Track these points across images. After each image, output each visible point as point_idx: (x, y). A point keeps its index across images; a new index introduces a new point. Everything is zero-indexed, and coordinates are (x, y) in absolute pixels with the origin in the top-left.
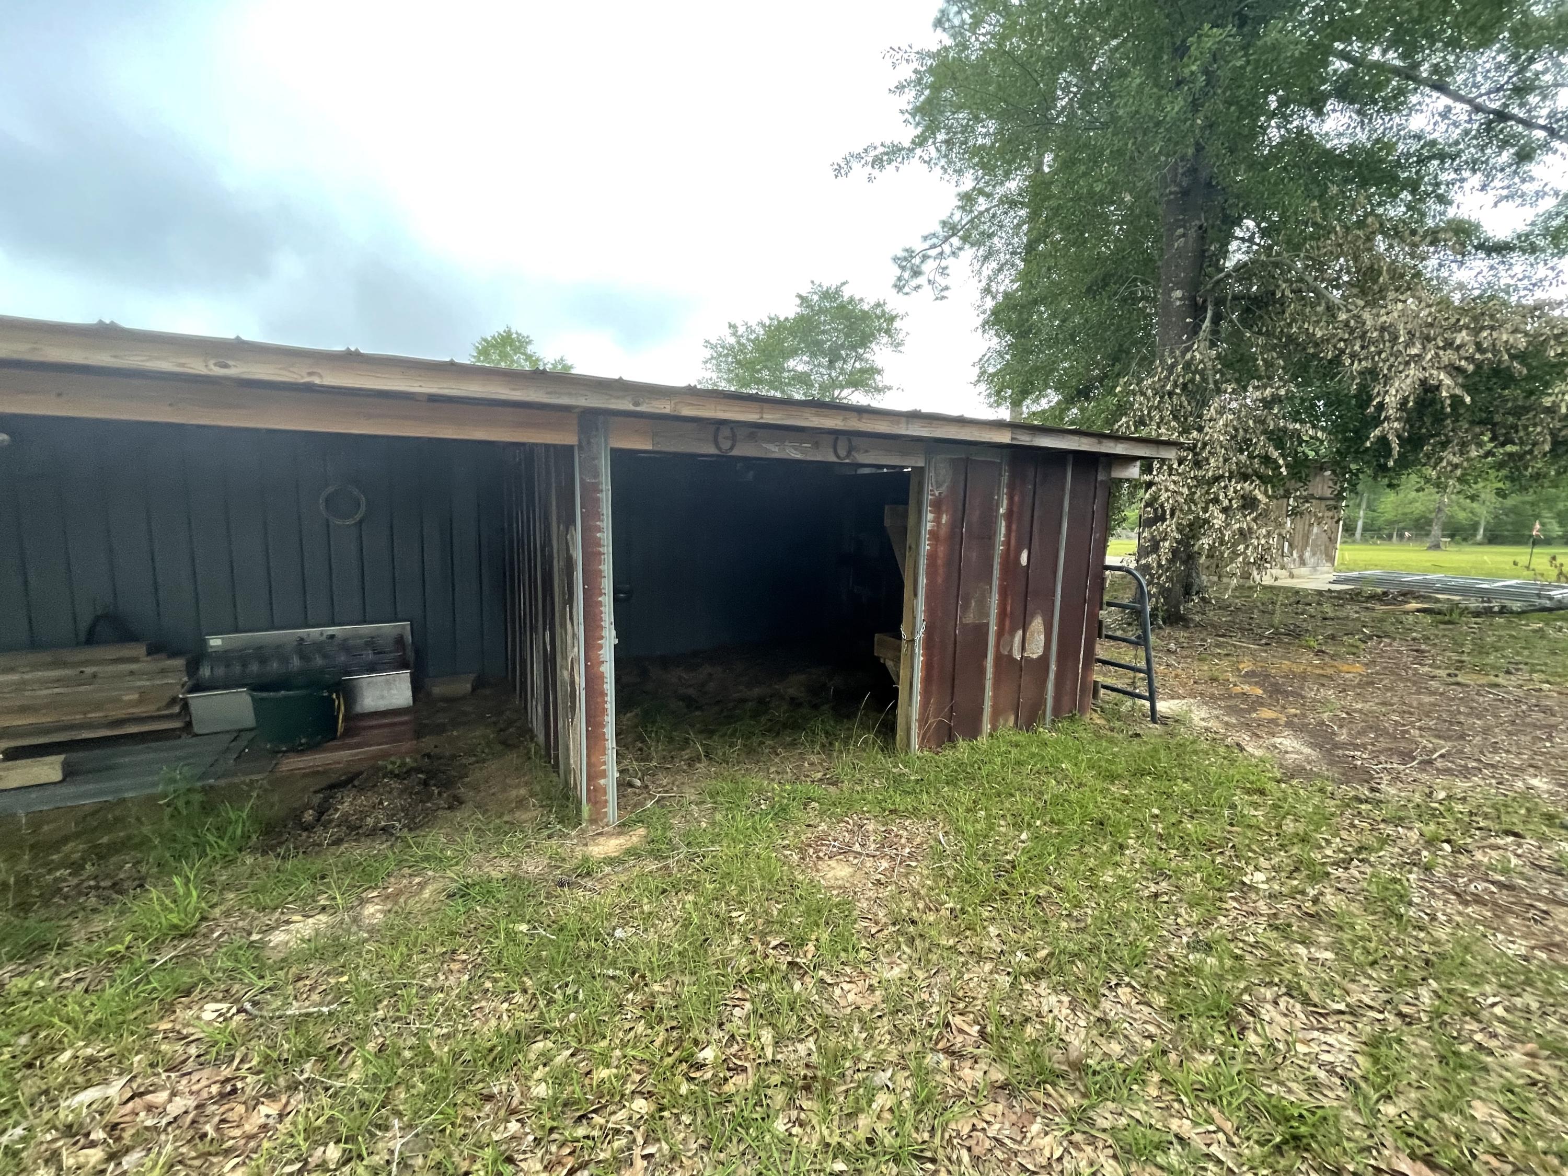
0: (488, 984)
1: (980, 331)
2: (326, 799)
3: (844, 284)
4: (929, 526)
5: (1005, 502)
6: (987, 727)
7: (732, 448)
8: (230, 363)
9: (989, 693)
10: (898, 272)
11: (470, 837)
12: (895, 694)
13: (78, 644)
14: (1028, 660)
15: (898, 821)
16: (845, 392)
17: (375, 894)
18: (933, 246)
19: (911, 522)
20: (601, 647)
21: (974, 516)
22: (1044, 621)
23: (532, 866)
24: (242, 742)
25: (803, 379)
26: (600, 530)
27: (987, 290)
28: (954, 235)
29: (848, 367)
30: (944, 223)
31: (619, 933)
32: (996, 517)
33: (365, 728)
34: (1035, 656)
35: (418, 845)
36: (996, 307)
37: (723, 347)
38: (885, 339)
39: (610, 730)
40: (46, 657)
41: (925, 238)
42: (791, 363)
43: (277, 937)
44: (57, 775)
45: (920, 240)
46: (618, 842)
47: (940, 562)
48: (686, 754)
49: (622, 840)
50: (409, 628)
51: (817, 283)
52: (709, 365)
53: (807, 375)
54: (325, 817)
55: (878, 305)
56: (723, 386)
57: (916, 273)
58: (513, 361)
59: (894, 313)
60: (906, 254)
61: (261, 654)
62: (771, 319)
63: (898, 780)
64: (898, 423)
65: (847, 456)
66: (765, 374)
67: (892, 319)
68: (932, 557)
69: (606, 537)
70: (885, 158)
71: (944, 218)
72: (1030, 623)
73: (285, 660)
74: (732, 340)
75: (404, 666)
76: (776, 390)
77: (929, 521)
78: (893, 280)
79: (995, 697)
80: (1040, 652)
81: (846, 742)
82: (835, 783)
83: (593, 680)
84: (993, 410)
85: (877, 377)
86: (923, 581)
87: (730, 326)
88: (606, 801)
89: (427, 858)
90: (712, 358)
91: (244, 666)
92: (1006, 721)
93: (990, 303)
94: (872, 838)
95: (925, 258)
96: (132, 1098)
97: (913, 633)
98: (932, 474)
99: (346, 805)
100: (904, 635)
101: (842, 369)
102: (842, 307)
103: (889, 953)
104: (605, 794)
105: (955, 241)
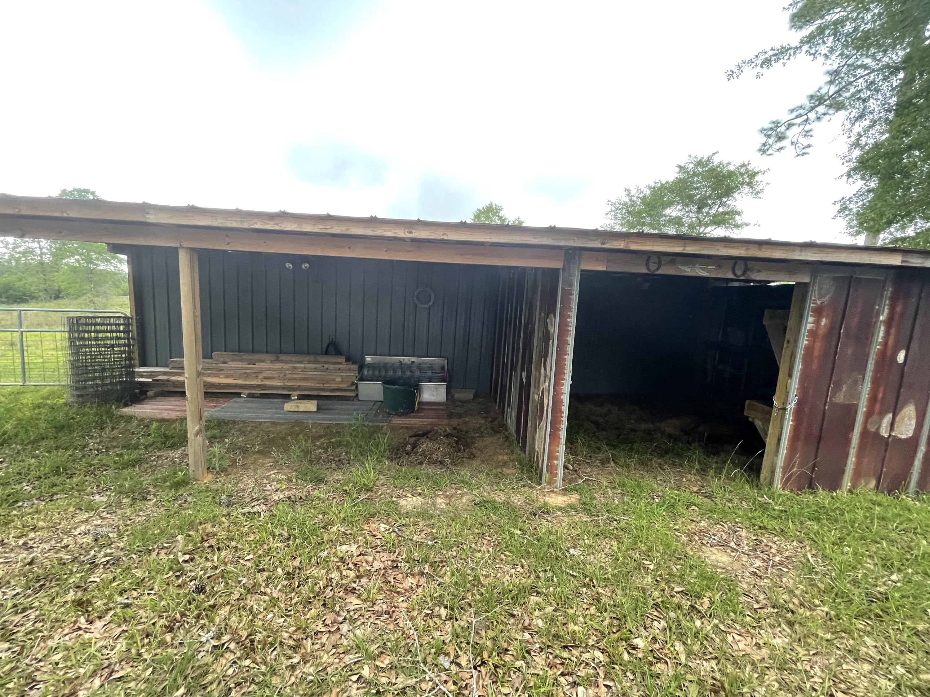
0: (503, 556)
1: (845, 178)
2: (416, 441)
3: (714, 154)
4: (809, 326)
5: (886, 311)
6: (847, 483)
7: (657, 269)
8: (413, 231)
9: (852, 459)
10: (763, 139)
11: (484, 476)
12: (763, 445)
13: (322, 354)
14: (897, 440)
15: (767, 536)
16: (709, 229)
17: (441, 493)
18: (800, 116)
19: (791, 323)
20: (563, 385)
21: (853, 321)
22: (916, 409)
23: (517, 500)
24: (376, 407)
25: (677, 221)
26: (569, 317)
27: (857, 144)
28: (820, 104)
29: (713, 211)
30: (812, 97)
31: (572, 551)
32: (876, 323)
33: (425, 409)
34: (903, 437)
35: (459, 475)
36: (861, 156)
37: (620, 204)
38: (746, 189)
39: (563, 434)
40: (312, 358)
41: (792, 111)
42: (668, 211)
43: (402, 502)
44: (314, 409)
45: (786, 112)
46: (563, 499)
47: (816, 353)
48: (600, 456)
49: (565, 498)
50: (446, 362)
51: (693, 155)
52: (609, 216)
53: (680, 218)
54: (415, 450)
55: (744, 165)
56: (618, 228)
57: (781, 138)
58: (492, 221)
59: (756, 170)
60: (773, 125)
61: (386, 367)
62: (656, 183)
63: (764, 507)
64: (793, 251)
65: (743, 275)
66: (648, 219)
67: (755, 174)
68: (809, 350)
69: (572, 322)
70: (773, 58)
71: (811, 92)
72: (901, 409)
73: (395, 371)
74: (627, 199)
75: (443, 380)
76: (654, 229)
77: (809, 323)
78: (758, 146)
79: (859, 463)
80: (910, 434)
81: (718, 471)
82: (710, 497)
83: (557, 403)
84: (853, 238)
85: (737, 218)
86: (798, 366)
87: (626, 190)
88: (557, 474)
89: (463, 482)
90: (612, 211)
91: (380, 371)
92: (867, 484)
93: (857, 153)
94: (745, 542)
95: (790, 126)
96: (360, 555)
97: (785, 402)
98: (816, 288)
99: (425, 445)
100: (776, 403)
101: (708, 213)
102: (713, 170)
103: (772, 626)
104: (557, 470)
105: (821, 109)
